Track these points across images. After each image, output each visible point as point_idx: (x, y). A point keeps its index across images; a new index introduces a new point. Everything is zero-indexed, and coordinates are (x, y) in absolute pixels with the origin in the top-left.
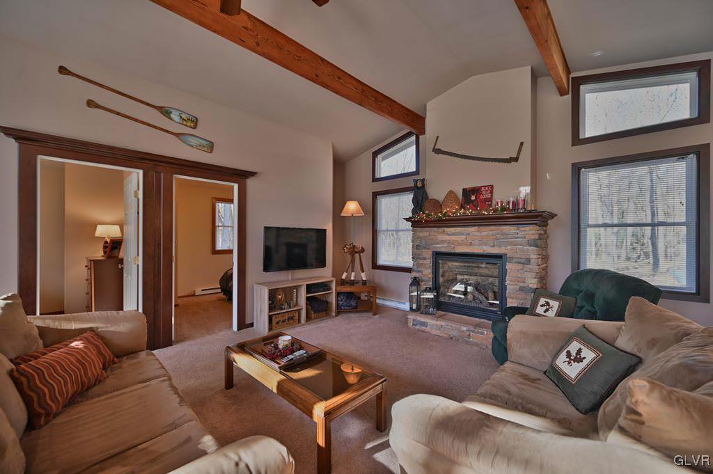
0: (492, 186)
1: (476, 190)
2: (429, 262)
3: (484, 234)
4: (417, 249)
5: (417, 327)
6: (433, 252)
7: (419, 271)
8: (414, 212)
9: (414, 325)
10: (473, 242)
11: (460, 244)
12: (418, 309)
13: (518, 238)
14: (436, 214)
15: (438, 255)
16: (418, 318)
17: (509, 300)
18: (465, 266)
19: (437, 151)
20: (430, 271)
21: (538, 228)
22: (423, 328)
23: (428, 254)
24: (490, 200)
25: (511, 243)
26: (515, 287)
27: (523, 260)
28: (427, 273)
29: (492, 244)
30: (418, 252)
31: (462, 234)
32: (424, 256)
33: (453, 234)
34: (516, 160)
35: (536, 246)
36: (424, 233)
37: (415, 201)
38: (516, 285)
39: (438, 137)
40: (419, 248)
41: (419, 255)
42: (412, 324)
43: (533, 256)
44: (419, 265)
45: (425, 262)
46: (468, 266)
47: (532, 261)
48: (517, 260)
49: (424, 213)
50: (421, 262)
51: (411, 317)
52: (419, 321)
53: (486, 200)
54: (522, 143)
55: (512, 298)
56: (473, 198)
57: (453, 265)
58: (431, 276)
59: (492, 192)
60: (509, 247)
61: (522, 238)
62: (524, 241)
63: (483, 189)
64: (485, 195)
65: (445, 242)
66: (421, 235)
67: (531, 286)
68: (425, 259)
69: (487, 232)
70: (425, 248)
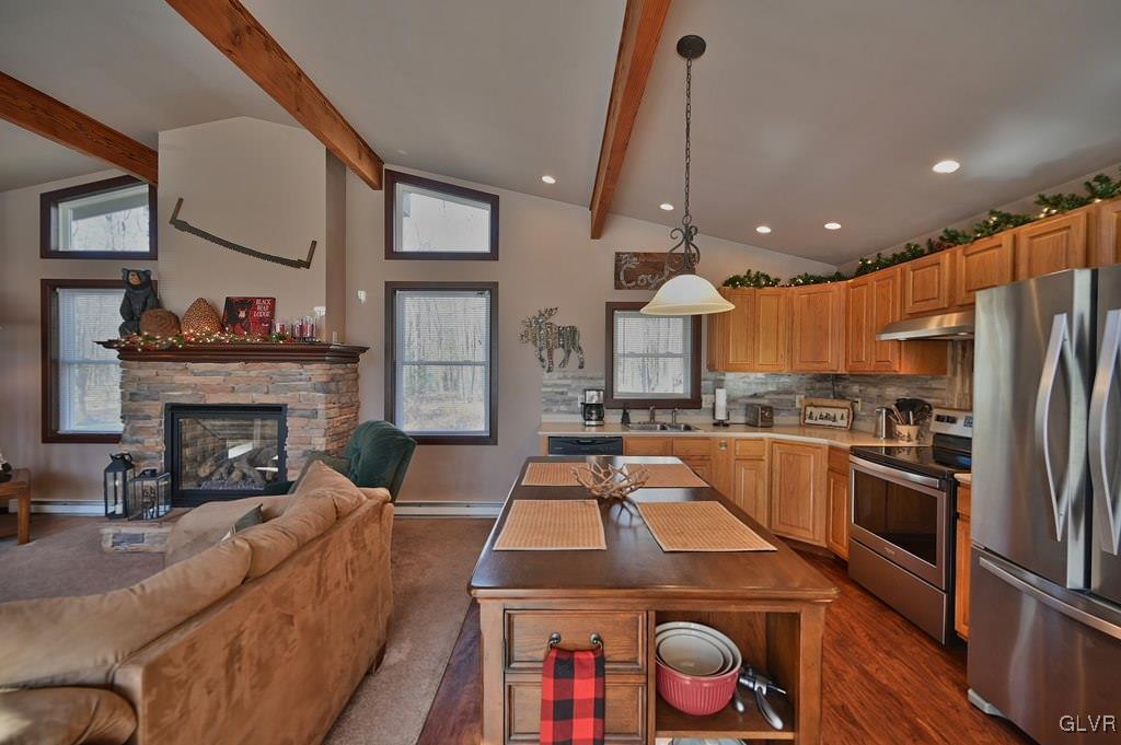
0: (273, 300)
1: (247, 303)
2: (157, 423)
3: (253, 373)
4: (130, 400)
5: (121, 548)
6: (166, 405)
7: (137, 442)
8: (122, 329)
9: (114, 544)
10: (236, 387)
11: (214, 391)
12: (127, 514)
13: (301, 380)
14: (164, 337)
15: (175, 412)
16: (125, 530)
17: (290, 473)
18: (233, 425)
19: (183, 226)
20: (160, 439)
21: (328, 366)
22: (135, 546)
23: (155, 410)
24: (270, 320)
25: (291, 389)
26: (296, 452)
27: (309, 413)
28: (153, 444)
29: (266, 390)
30: (135, 405)
31: (218, 373)
32: (147, 412)
33: (203, 374)
34: (307, 265)
35: (327, 392)
36: (146, 371)
37: (127, 310)
38: (298, 448)
39: (181, 200)
40: (137, 397)
41: (136, 410)
42: (110, 544)
43: (321, 406)
44: (135, 431)
45: (149, 423)
46: (237, 426)
47: (320, 413)
48: (300, 412)
49: (139, 334)
50: (140, 423)
51: (109, 530)
52: (126, 534)
53: (262, 320)
54: (314, 243)
55: (293, 469)
56: (242, 315)
57: (214, 426)
58: (162, 447)
59: (272, 309)
60: (289, 394)
61: (306, 380)
62: (309, 384)
63: (258, 302)
64: (262, 312)
65: (188, 386)
66: (141, 374)
67: (318, 448)
68: (148, 417)
69: (258, 370)
70: (147, 398)
